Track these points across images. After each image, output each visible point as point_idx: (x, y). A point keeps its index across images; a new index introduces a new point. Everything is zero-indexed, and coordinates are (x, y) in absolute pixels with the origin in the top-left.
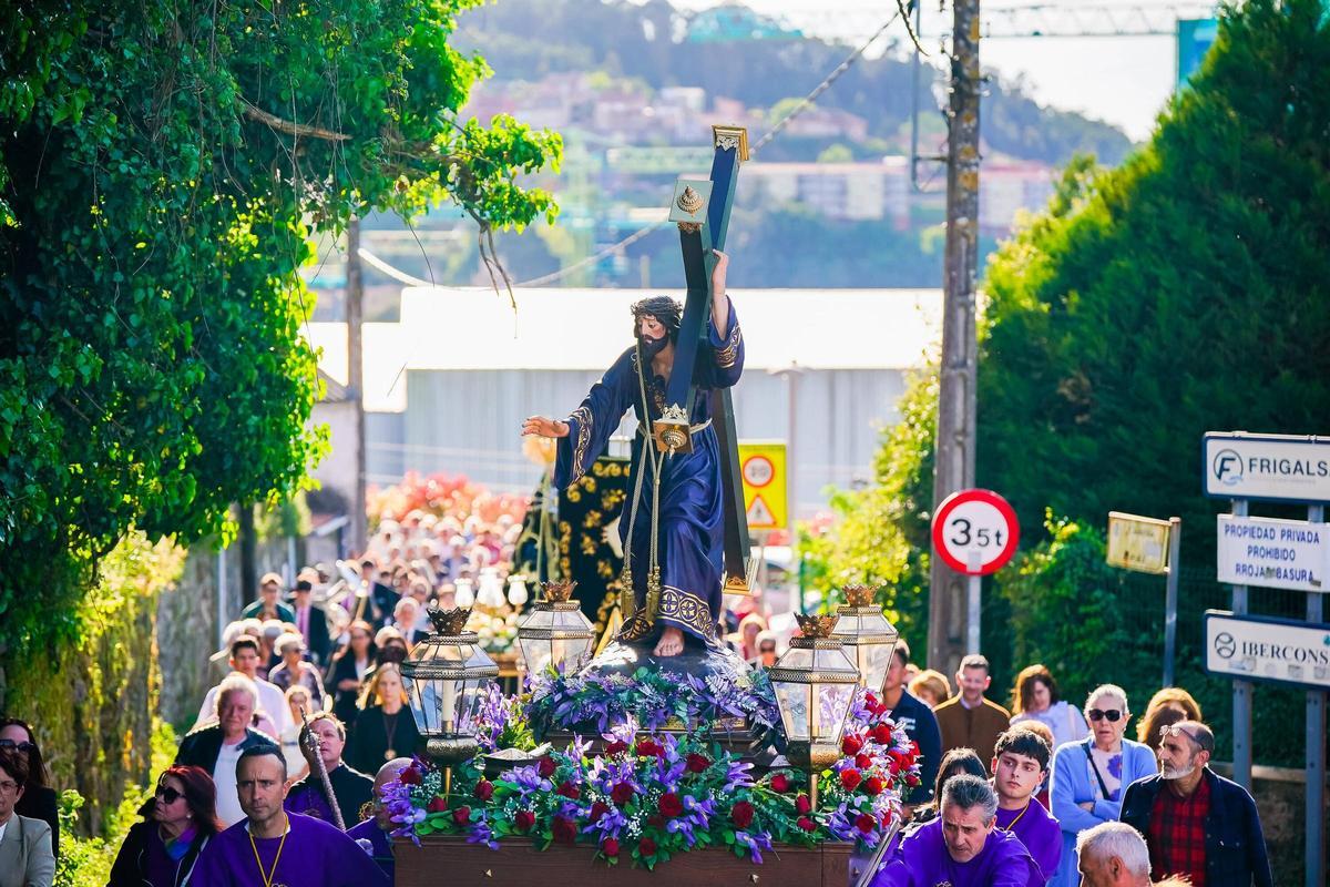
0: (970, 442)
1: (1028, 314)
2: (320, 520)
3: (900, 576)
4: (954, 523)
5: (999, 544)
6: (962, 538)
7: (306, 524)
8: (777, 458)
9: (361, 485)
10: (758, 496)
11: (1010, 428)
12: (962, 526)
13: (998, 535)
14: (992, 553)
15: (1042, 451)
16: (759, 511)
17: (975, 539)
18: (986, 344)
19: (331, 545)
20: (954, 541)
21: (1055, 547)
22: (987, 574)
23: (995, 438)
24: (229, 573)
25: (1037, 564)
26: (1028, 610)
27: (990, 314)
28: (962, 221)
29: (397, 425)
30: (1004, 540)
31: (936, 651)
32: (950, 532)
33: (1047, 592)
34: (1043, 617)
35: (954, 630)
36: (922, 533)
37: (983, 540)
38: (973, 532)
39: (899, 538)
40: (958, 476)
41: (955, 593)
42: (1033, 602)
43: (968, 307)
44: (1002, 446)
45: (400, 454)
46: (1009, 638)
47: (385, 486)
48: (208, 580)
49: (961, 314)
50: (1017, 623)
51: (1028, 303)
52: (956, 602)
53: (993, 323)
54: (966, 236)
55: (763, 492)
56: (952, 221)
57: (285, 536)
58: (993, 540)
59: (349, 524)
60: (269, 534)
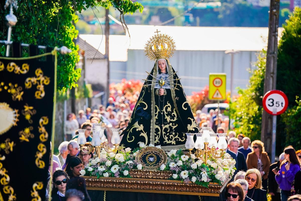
0: (275, 76)
1: (295, 38)
2: (95, 93)
3: (256, 114)
4: (269, 100)
5: (282, 106)
6: (271, 104)
7: (91, 94)
8: (223, 79)
9: (108, 83)
10: (217, 90)
11: (288, 72)
12: (271, 101)
13: (282, 104)
14: (280, 109)
15: (297, 80)
16: (217, 94)
17: (275, 104)
18: (281, 47)
19: (99, 100)
20: (269, 105)
21: (298, 108)
22: (279, 115)
23: (283, 75)
24: (68, 108)
25: (293, 113)
26: (290, 126)
27: (283, 38)
28: (275, 11)
29: (124, 66)
30: (284, 105)
31: (263, 137)
32: (268, 102)
33: (295, 121)
34: (294, 128)
35: (269, 131)
36: (261, 102)
37: (278, 105)
38: (275, 103)
39: (255, 104)
40: (271, 86)
41: (269, 120)
42: (291, 124)
43: (276, 36)
44: (285, 77)
45: (125, 74)
46: (286, 134)
47: (116, 83)
48: (61, 110)
49: (273, 38)
50: (287, 129)
51: (294, 35)
52: (269, 123)
53: (284, 41)
54: (276, 15)
55: (219, 89)
56: (271, 11)
57: (85, 97)
58: (280, 105)
59: (104, 94)
60: (80, 97)
